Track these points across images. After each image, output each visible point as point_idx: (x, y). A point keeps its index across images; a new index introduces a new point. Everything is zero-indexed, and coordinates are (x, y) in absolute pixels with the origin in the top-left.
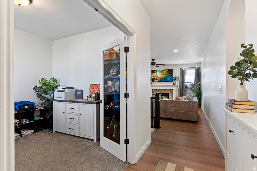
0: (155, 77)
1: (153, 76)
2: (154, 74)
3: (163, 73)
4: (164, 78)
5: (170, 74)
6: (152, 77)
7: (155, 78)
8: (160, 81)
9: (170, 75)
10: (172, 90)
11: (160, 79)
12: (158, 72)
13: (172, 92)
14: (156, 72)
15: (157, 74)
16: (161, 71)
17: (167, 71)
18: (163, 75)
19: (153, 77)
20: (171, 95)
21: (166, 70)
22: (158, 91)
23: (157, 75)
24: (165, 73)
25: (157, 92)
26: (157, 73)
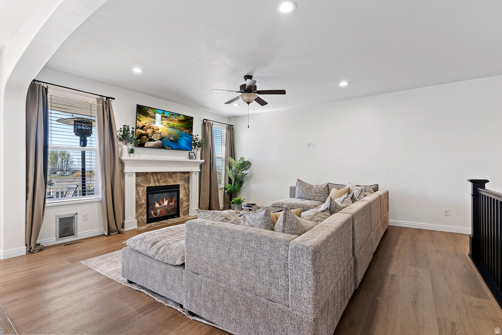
0: (149, 131)
1: (140, 124)
2: (144, 121)
3: (171, 123)
4: (172, 138)
5: (187, 128)
6: (137, 128)
7: (147, 135)
8: (162, 147)
9: (187, 131)
10: (186, 175)
11: (163, 140)
12: (158, 116)
13: (188, 180)
14: (151, 112)
15: (154, 122)
16: (166, 114)
17: (180, 119)
18: (172, 127)
19: (142, 128)
20: (185, 189)
21: (179, 115)
22: (152, 180)
23: (152, 125)
24: (176, 124)
25: (148, 181)
26: (154, 118)
